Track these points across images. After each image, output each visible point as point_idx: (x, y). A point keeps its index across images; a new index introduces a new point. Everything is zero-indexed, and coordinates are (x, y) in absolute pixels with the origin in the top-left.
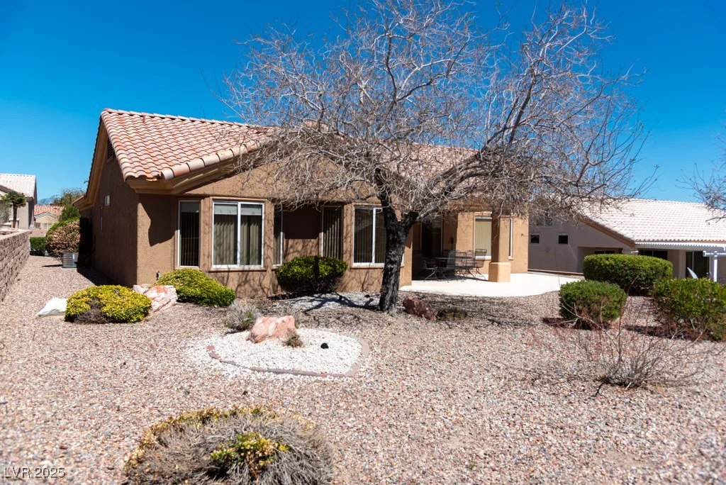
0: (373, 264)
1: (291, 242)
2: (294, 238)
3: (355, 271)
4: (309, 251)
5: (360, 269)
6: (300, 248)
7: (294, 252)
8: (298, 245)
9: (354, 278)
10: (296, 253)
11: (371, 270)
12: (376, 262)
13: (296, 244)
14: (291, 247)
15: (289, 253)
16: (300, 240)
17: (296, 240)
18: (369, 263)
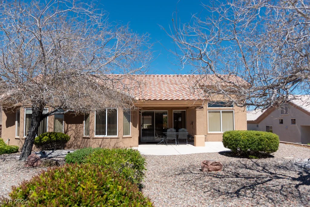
0: (106, 136)
1: (69, 125)
2: (71, 123)
3: (95, 139)
4: (79, 130)
5: (98, 138)
6: (74, 128)
7: (71, 130)
8: (73, 127)
9: (95, 142)
10: (72, 131)
11: (105, 139)
12: (108, 135)
13: (72, 126)
14: (70, 128)
15: (69, 131)
16: (74, 124)
17: (72, 125)
18: (104, 136)
